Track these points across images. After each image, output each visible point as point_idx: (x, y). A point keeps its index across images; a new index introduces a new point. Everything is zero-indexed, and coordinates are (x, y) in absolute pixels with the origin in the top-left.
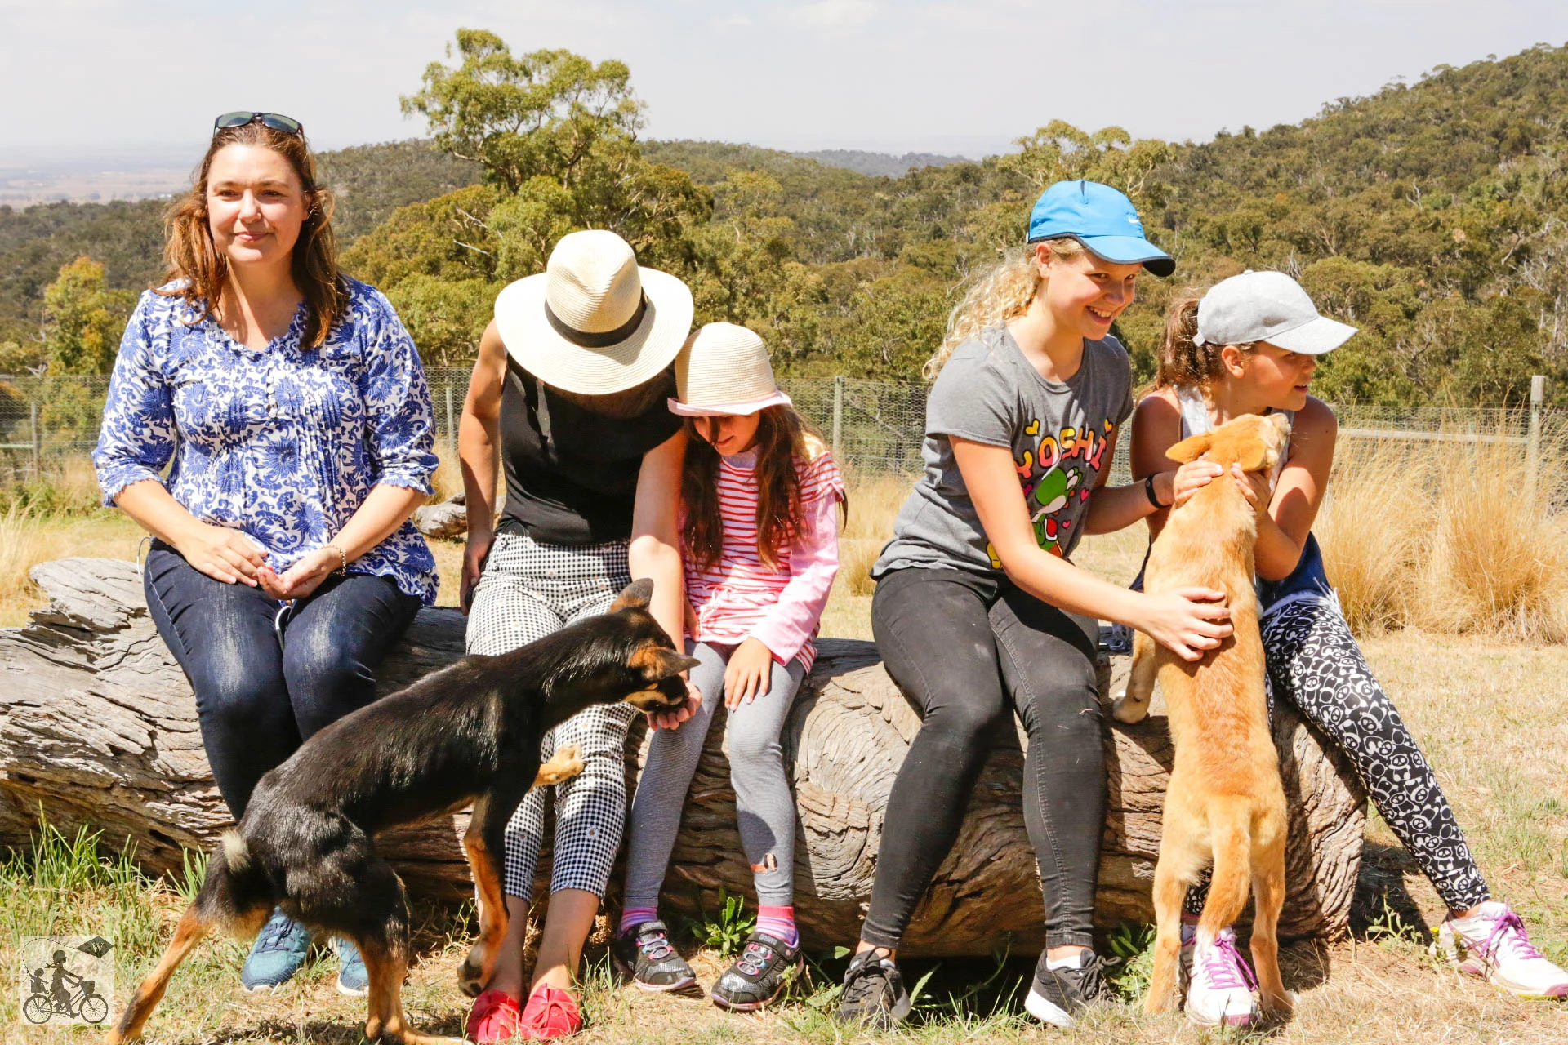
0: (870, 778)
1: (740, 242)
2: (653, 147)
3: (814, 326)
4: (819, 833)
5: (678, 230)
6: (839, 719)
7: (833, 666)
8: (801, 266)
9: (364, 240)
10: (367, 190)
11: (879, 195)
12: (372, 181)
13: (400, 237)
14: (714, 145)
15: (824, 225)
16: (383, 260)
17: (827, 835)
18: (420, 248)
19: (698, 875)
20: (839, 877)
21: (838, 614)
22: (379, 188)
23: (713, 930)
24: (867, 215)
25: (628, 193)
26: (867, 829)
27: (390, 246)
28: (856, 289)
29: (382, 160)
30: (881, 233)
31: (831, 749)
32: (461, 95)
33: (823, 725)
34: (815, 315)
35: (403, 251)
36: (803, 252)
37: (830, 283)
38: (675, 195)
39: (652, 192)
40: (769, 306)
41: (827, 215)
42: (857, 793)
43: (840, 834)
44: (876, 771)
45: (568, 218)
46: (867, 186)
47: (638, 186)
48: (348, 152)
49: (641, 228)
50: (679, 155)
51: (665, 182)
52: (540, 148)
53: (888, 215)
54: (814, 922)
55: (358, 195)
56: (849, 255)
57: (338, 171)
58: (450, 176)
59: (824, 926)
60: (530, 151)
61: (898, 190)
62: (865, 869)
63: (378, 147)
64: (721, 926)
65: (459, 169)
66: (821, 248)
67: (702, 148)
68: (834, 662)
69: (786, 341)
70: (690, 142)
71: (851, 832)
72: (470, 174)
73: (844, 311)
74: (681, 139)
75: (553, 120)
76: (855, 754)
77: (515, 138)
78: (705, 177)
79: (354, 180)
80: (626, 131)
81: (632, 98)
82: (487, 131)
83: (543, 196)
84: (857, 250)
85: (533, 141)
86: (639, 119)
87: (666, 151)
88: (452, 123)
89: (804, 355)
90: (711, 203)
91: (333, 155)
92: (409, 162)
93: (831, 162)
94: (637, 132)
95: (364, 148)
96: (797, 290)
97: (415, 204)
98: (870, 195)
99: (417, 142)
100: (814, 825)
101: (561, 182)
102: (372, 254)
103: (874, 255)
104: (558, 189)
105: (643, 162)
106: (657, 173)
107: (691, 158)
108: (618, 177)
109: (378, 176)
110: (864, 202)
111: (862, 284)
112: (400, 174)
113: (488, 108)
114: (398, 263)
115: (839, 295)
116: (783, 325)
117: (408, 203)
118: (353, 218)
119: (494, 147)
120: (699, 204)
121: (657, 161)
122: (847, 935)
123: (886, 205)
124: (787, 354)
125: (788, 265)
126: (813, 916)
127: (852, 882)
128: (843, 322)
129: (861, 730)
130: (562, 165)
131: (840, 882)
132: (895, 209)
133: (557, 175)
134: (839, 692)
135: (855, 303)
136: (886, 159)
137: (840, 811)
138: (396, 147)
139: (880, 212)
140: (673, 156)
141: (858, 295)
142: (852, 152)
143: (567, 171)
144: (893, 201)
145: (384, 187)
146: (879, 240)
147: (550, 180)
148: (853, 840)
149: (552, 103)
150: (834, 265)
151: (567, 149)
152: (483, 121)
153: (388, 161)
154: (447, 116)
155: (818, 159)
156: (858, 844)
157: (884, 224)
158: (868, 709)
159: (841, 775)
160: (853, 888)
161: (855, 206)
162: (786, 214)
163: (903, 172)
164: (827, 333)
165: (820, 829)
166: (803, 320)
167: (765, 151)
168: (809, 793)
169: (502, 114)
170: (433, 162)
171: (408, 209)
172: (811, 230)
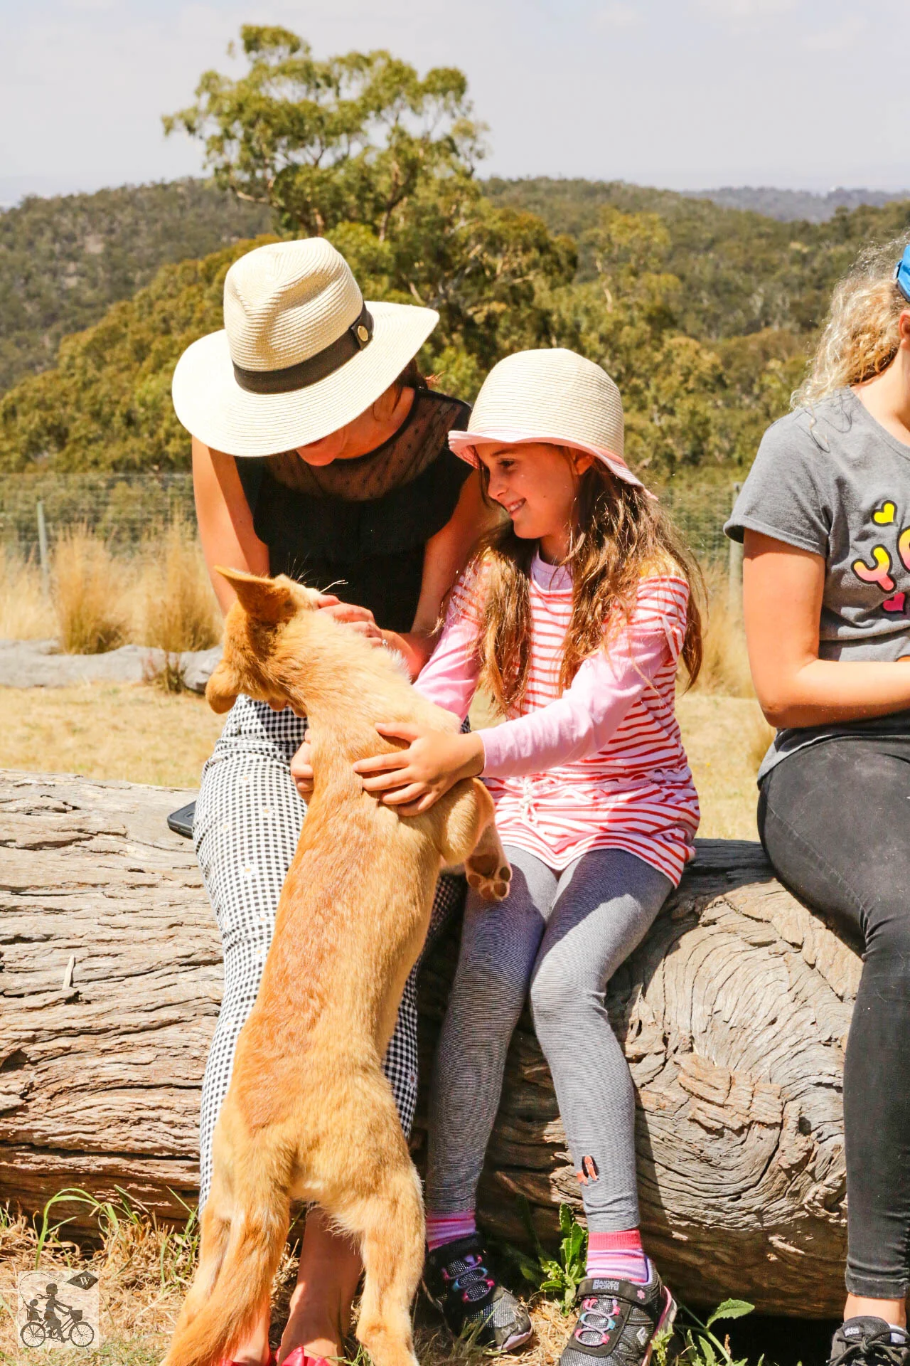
0: (783, 1049)
1: (610, 307)
2: (498, 186)
3: (707, 421)
4: (709, 1130)
5: (529, 295)
6: (739, 959)
7: (730, 881)
8: (692, 342)
9: (123, 310)
10: (128, 244)
11: (796, 246)
12: (136, 233)
13: (169, 305)
14: (578, 182)
15: (721, 288)
16: (147, 336)
17: (719, 1133)
18: (194, 320)
19: (530, 1186)
20: (737, 1196)
21: (736, 802)
22: (143, 242)
23: (551, 1270)
24: (778, 273)
25: (466, 245)
26: (781, 1125)
27: (157, 317)
28: (766, 371)
29: (147, 205)
30: (797, 297)
31: (726, 1004)
32: (248, 115)
33: (714, 970)
34: (710, 408)
35: (173, 323)
36: (692, 322)
37: (727, 364)
38: (526, 250)
39: (494, 243)
40: (649, 394)
41: (726, 273)
42: (764, 1070)
43: (739, 1131)
44: (793, 1040)
45: (386, 280)
46: (780, 233)
47: (479, 238)
48: (103, 194)
49: (481, 293)
50: (533, 196)
51: (513, 233)
52: (350, 187)
53: (807, 272)
54: (700, 1262)
55: (117, 252)
56: (753, 327)
57: (91, 220)
58: (236, 226)
59: (715, 1268)
60: (337, 190)
61: (822, 238)
62: (777, 1185)
63: (142, 188)
64: (562, 1265)
65: (245, 217)
66: (716, 317)
67: (563, 187)
68: (733, 874)
69: (670, 441)
70: (547, 180)
71: (757, 1130)
72: (260, 224)
73: (747, 401)
74: (534, 176)
75: (367, 148)
76: (763, 1011)
77: (316, 174)
78: (565, 226)
79: (111, 231)
80: (462, 162)
81: (471, 118)
82: (280, 163)
83: (353, 250)
84: (766, 318)
85: (339, 177)
86: (478, 147)
87: (515, 192)
88: (233, 152)
89: (694, 459)
90: (573, 261)
91: (84, 198)
92: (182, 208)
93: (732, 202)
94: (477, 164)
95: (123, 189)
96: (686, 376)
97: (188, 263)
98: (783, 246)
99: (191, 181)
100: (701, 1117)
101: (376, 231)
102: (132, 327)
103: (788, 326)
104: (372, 241)
105: (484, 203)
106: (502, 219)
107: (548, 201)
108: (451, 224)
109: (143, 226)
110: (775, 256)
111: (773, 364)
112: (169, 224)
113: (280, 133)
114: (165, 340)
115: (740, 380)
116: (665, 421)
117: (179, 261)
118: (110, 282)
119: (288, 186)
120: (558, 263)
121: (502, 205)
122: (749, 1281)
123: (803, 259)
124: (671, 458)
125: (673, 340)
126: (700, 1253)
127: (757, 1203)
128: (744, 416)
129: (770, 978)
130: (378, 210)
131: (740, 1203)
132: (816, 264)
133: (371, 223)
134: (735, 920)
135: (762, 388)
136: (806, 196)
137: (740, 1096)
138: (164, 187)
139: (795, 269)
140: (523, 198)
141: (767, 379)
142: (761, 190)
143: (384, 216)
144: (813, 254)
145: (150, 240)
146: (795, 306)
147: (362, 228)
148: (759, 1141)
149: (364, 127)
150: (734, 341)
151: (383, 184)
152: (275, 150)
153: (155, 206)
154: (226, 142)
155: (715, 199)
156: (767, 1148)
157: (802, 285)
158: (781, 946)
159: (741, 1044)
160: (759, 1213)
161: (763, 261)
162: (673, 272)
163: (828, 215)
164: (723, 431)
165: (710, 1124)
166: (693, 413)
167: (643, 190)
168: (693, 1070)
169: (299, 139)
170: (212, 208)
171: (179, 268)
172: (704, 294)
